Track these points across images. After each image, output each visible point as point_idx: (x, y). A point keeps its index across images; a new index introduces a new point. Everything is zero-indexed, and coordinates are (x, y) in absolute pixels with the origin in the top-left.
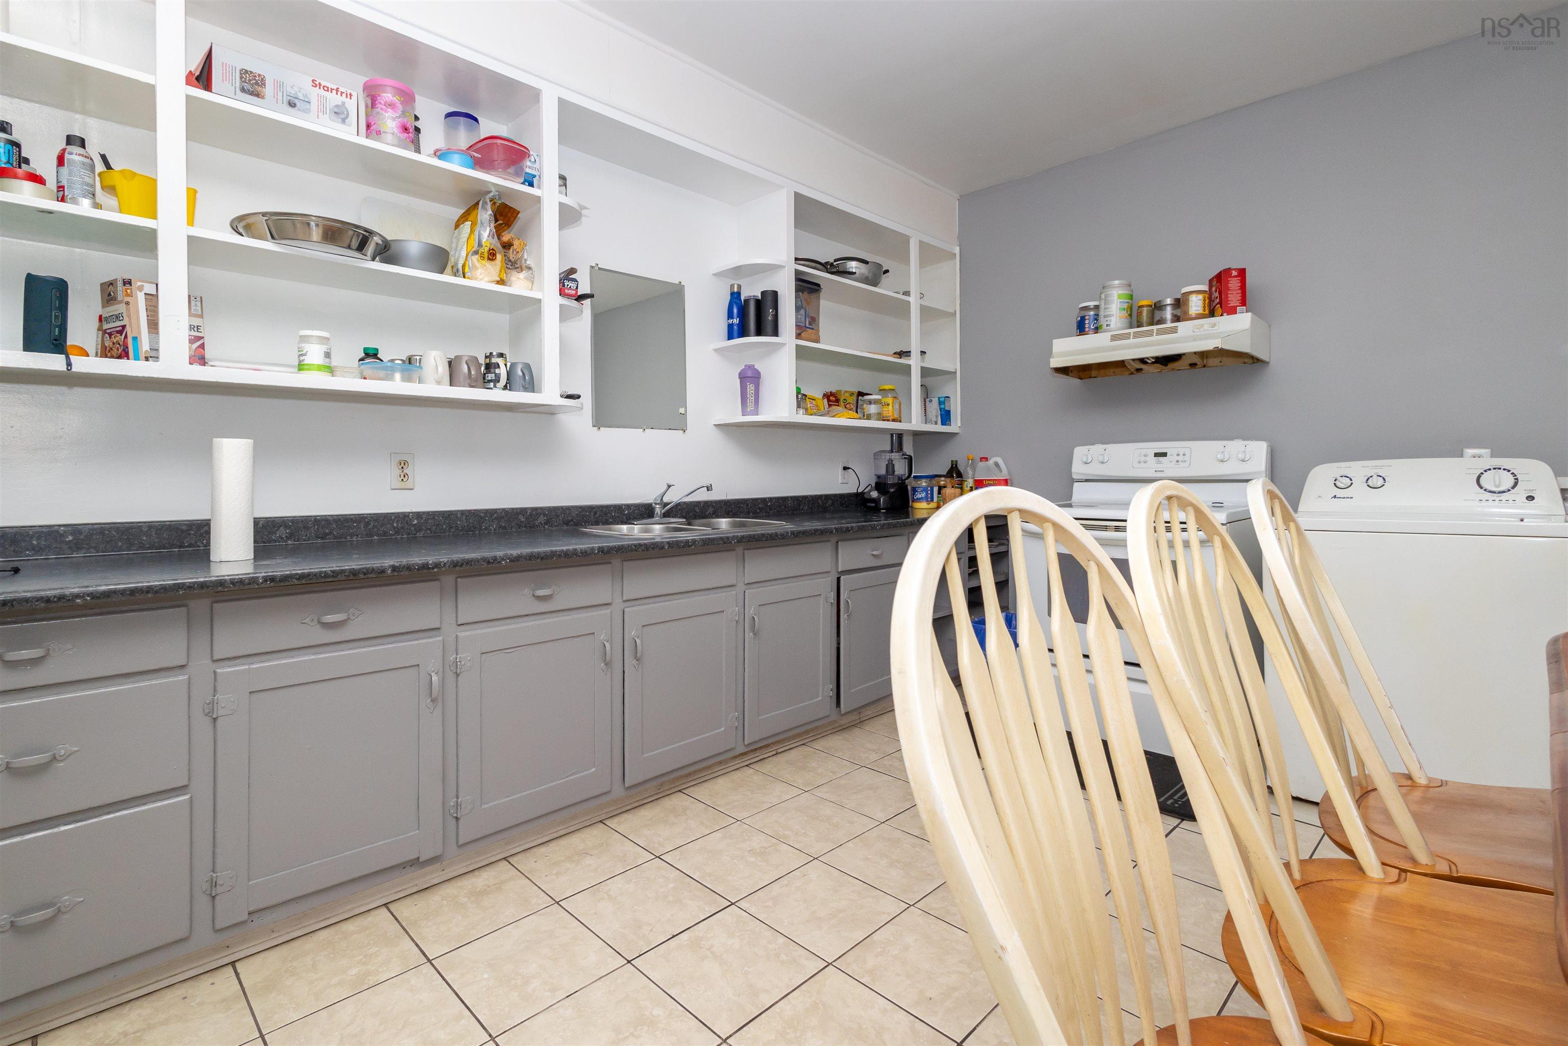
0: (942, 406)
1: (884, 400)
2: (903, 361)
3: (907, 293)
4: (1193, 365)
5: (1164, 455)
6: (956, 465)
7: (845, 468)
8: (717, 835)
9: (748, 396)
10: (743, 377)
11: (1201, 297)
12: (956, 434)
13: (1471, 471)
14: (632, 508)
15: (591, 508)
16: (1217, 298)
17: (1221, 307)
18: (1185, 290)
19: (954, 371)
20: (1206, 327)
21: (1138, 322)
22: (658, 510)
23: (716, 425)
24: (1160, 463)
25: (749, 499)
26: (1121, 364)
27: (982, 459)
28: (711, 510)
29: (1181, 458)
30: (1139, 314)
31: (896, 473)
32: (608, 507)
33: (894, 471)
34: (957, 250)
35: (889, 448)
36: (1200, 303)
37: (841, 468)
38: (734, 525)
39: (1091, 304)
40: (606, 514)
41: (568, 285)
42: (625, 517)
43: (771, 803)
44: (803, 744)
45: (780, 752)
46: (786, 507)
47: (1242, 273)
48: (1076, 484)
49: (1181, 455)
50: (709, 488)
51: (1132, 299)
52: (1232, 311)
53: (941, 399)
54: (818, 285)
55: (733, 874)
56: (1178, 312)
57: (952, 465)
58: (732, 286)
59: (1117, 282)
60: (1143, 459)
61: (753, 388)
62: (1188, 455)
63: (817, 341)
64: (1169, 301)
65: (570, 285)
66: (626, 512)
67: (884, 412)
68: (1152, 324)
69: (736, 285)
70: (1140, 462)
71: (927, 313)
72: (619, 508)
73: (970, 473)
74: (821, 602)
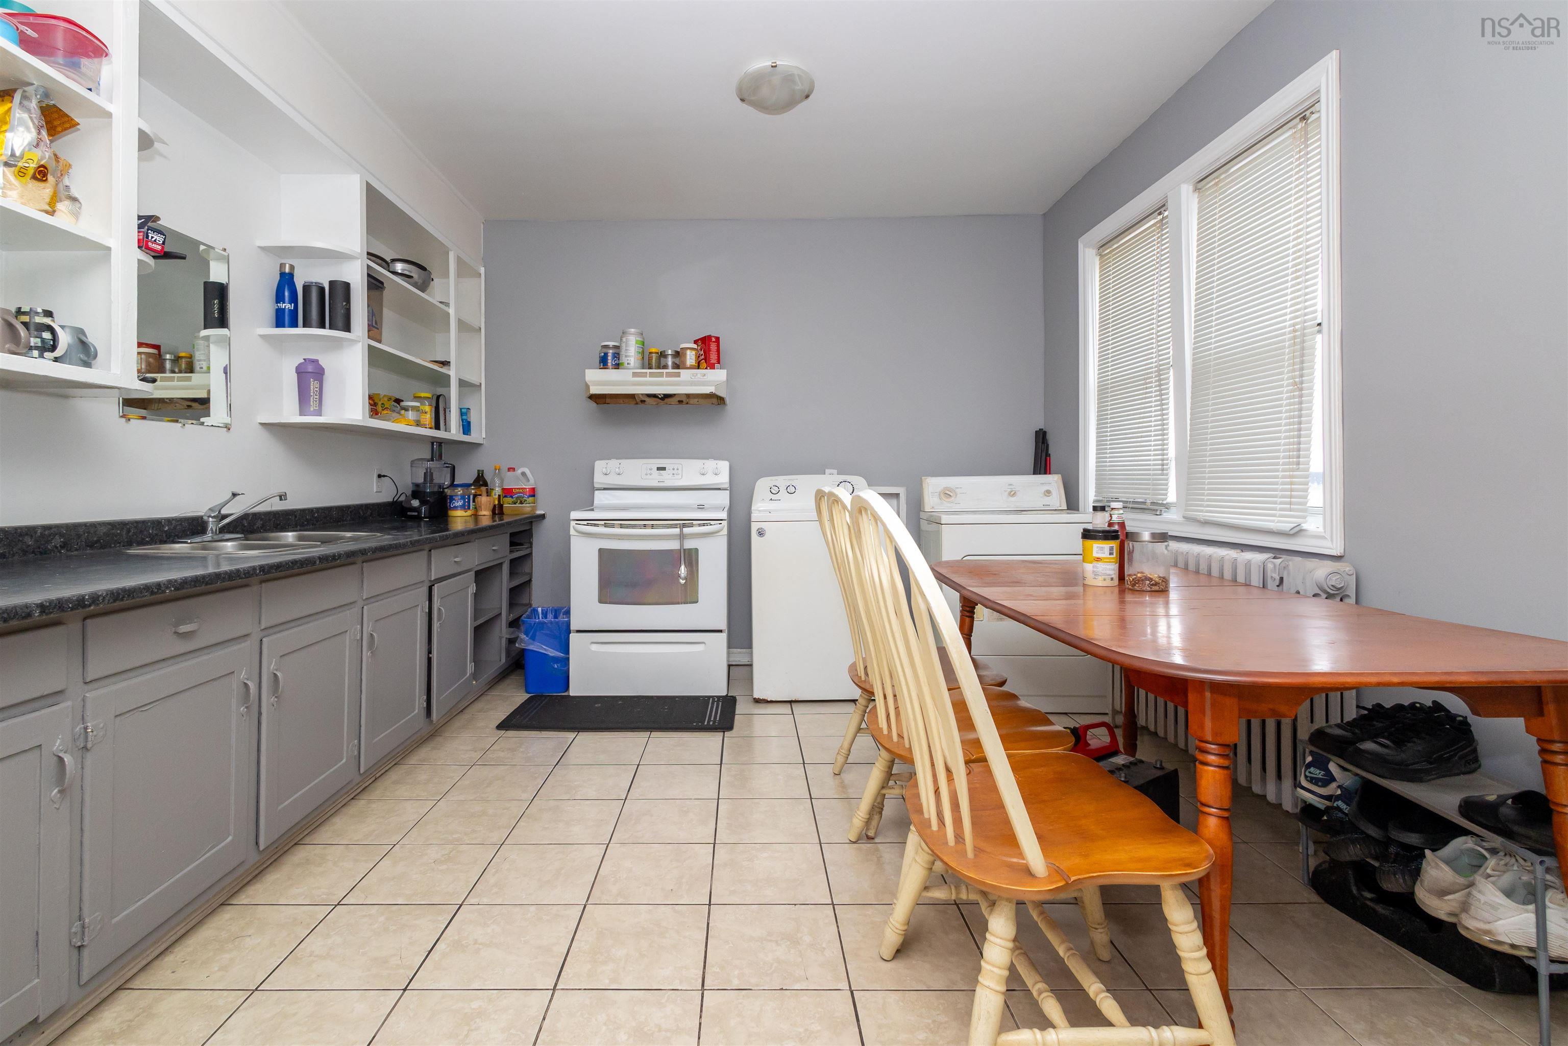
0: (464, 417)
1: (422, 407)
2: (444, 370)
3: (447, 304)
4: (680, 402)
5: (664, 469)
6: (482, 475)
7: (380, 476)
8: (386, 862)
9: (312, 394)
10: (301, 371)
11: (694, 352)
12: (479, 445)
13: (834, 483)
14: (174, 522)
15: (123, 525)
16: (702, 355)
17: (706, 362)
18: (683, 346)
19: (478, 384)
20: (699, 375)
21: (649, 364)
22: (212, 525)
23: (262, 424)
24: (661, 475)
25: (297, 510)
26: (632, 397)
27: (510, 469)
28: (259, 523)
29: (675, 472)
30: (650, 359)
31: (435, 481)
32: (144, 522)
33: (432, 479)
34: (482, 270)
35: (429, 457)
36: (694, 357)
37: (375, 476)
38: (300, 538)
39: (611, 344)
40: (141, 532)
41: (152, 237)
42: (164, 535)
43: (414, 820)
44: (395, 764)
45: (380, 776)
46: (331, 518)
47: (718, 339)
48: (596, 492)
49: (676, 469)
50: (282, 497)
51: (644, 345)
52: (712, 367)
53: (463, 410)
54: (382, 283)
55: (437, 884)
56: (677, 361)
57: (479, 474)
58: (282, 266)
59: (633, 330)
60: (649, 472)
61: (318, 386)
62: (680, 470)
63: (380, 341)
64: (670, 352)
65: (155, 237)
66: (167, 528)
67: (422, 420)
68: (659, 368)
69: (287, 266)
70: (646, 474)
71: (463, 325)
72: (157, 523)
73: (497, 482)
74: (419, 613)
